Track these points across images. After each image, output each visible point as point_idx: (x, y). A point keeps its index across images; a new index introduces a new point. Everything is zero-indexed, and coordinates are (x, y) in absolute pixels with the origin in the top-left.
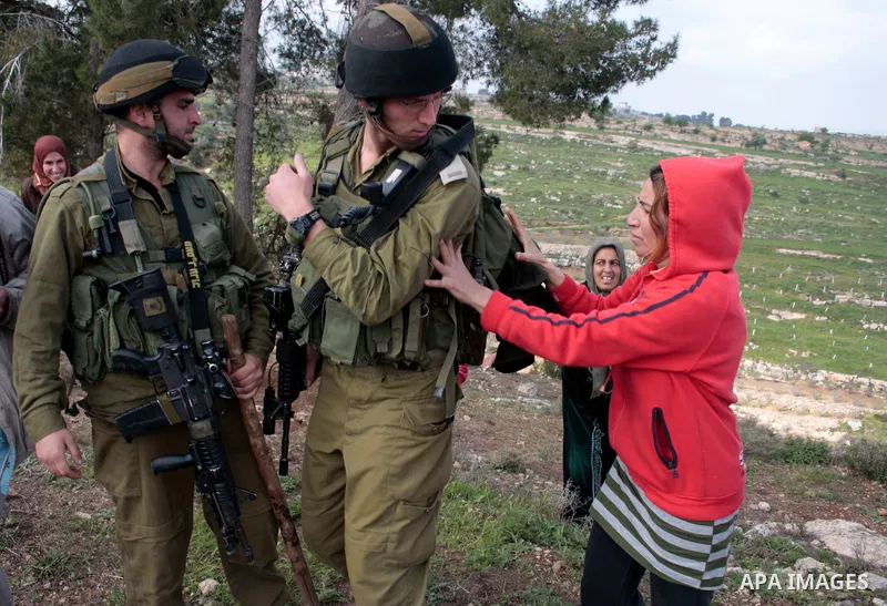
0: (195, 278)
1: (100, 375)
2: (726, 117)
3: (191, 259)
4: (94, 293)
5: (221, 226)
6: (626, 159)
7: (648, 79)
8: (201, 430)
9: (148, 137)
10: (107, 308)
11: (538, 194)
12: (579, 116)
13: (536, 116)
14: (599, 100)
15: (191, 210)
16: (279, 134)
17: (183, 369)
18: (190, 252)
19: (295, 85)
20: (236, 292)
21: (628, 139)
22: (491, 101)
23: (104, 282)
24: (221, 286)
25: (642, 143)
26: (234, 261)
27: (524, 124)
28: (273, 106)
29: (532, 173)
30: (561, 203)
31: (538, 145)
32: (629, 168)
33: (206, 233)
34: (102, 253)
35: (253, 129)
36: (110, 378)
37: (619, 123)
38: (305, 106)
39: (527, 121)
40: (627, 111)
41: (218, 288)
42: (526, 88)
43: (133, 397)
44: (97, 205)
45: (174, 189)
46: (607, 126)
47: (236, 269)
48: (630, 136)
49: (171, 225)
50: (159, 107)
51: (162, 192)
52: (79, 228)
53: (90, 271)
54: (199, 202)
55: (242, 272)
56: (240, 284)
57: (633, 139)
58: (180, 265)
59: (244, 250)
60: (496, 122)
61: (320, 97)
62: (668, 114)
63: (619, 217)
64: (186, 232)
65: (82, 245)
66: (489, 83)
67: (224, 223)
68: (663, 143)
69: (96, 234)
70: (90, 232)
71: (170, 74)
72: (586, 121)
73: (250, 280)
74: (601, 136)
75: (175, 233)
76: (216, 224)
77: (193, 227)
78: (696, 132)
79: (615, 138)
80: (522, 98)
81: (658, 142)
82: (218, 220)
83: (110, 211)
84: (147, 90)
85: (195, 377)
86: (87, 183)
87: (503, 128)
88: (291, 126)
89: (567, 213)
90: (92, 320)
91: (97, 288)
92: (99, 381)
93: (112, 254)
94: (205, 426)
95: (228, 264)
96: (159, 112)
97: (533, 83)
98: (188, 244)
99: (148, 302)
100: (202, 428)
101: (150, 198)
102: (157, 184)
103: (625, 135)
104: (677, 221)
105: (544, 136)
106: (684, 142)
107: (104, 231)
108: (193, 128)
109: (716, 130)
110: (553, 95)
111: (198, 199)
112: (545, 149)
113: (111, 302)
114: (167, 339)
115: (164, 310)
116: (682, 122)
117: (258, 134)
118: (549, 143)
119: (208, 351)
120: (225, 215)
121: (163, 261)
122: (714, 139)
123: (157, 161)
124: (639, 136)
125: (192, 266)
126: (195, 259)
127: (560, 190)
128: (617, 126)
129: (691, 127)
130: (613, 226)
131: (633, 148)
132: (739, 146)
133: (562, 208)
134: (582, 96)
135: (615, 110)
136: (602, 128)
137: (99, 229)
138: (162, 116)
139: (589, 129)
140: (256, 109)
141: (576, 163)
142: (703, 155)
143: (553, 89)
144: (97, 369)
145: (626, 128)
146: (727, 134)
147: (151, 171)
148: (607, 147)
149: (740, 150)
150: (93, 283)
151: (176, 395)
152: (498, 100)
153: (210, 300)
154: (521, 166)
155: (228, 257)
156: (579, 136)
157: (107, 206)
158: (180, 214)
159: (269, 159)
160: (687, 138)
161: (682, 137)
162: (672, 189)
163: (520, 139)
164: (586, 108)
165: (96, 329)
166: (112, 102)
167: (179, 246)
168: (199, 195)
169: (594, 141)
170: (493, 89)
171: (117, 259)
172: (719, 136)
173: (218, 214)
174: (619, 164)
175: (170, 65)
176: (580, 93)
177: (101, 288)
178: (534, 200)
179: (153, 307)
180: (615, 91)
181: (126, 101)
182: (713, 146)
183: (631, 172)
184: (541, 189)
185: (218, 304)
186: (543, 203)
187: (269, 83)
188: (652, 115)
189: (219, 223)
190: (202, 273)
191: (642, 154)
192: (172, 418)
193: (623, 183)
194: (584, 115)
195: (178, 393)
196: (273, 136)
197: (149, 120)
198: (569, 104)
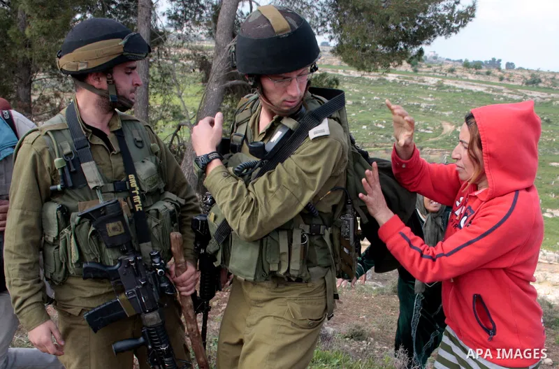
0: (138, 203)
1: (64, 279)
2: (510, 62)
3: (134, 189)
4: (60, 217)
5: (156, 163)
6: (435, 95)
7: (453, 34)
8: (152, 320)
9: (102, 96)
10: (70, 229)
11: (368, 123)
12: (401, 64)
13: (367, 63)
14: (415, 50)
15: (133, 150)
16: (169, 79)
17: (137, 274)
18: (133, 183)
19: (181, 41)
20: (168, 214)
21: (436, 79)
22: (332, 52)
23: (67, 208)
24: (157, 210)
25: (447, 83)
26: (166, 189)
27: (359, 70)
28: (164, 57)
29: (364, 107)
30: (385, 129)
31: (368, 85)
32: (437, 102)
33: (145, 168)
34: (65, 187)
35: (148, 76)
36: (72, 281)
37: (429, 67)
38: (188, 57)
39: (361, 67)
40: (435, 58)
41: (154, 211)
42: (359, 42)
43: (89, 295)
44: (60, 149)
45: (120, 134)
46: (420, 69)
47: (169, 195)
48: (437, 77)
49: (118, 163)
50: (111, 74)
51: (111, 136)
52: (47, 169)
53: (57, 199)
54: (139, 144)
55: (174, 197)
56: (171, 208)
57: (440, 79)
58: (125, 194)
59: (174, 179)
60: (335, 67)
61: (200, 50)
62: (466, 60)
63: (430, 140)
64: (130, 168)
65: (49, 181)
66: (331, 38)
67: (159, 160)
68: (463, 82)
69: (60, 173)
70: (55, 171)
71: (122, 50)
72: (405, 66)
73: (180, 204)
74: (415, 78)
75: (121, 169)
76: (152, 161)
77: (135, 164)
78: (488, 73)
79: (426, 79)
80: (357, 49)
81: (460, 82)
82: (154, 158)
83: (70, 154)
84: (104, 62)
85: (146, 280)
86: (52, 131)
87: (340, 72)
88: (178, 73)
89: (390, 137)
90: (58, 236)
91: (62, 212)
92: (63, 283)
93: (73, 187)
94: (155, 316)
95: (162, 191)
96: (112, 78)
97: (365, 38)
98: (131, 177)
99: (110, 226)
100: (152, 318)
101: (102, 143)
102: (107, 132)
103: (433, 76)
104: (489, 154)
105: (372, 78)
106: (479, 82)
107: (66, 170)
108: (136, 88)
109: (503, 72)
110: (380, 47)
111: (138, 142)
112: (373, 88)
113: (72, 225)
114: (124, 253)
115: (123, 231)
116: (477, 66)
117: (153, 80)
118: (376, 83)
119: (156, 260)
120: (159, 154)
121: (112, 192)
122: (501, 79)
123: (107, 113)
124: (445, 77)
125: (135, 194)
126: (138, 188)
127: (384, 119)
128: (427, 70)
129: (484, 70)
130: (425, 147)
131: (440, 86)
132: (520, 84)
133: (386, 133)
134: (402, 47)
135: (426, 57)
136: (416, 71)
137: (63, 169)
138: (114, 82)
139: (407, 72)
140: (151, 60)
141: (395, 98)
142: (493, 91)
143: (380, 43)
144: (61, 274)
145: (435, 71)
146: (511, 75)
147: (102, 121)
148: (420, 86)
149: (521, 87)
150: (59, 209)
151: (132, 294)
152: (338, 51)
153: (149, 221)
154: (355, 101)
155: (162, 185)
156: (399, 77)
157: (68, 150)
158: (125, 153)
159: (161, 99)
160: (482, 78)
161: (477, 78)
162: (483, 131)
163: (353, 80)
164: (407, 57)
165: (61, 244)
166: (75, 70)
167: (124, 179)
168: (138, 138)
169: (410, 81)
170: (334, 43)
171: (77, 191)
172: (505, 77)
173: (153, 153)
174: (429, 99)
175: (122, 42)
176: (401, 45)
177: (65, 213)
178: (364, 127)
179: (114, 229)
180: (428, 44)
181: (86, 70)
182: (500, 85)
183: (439, 105)
184: (370, 119)
185: (154, 224)
186: (372, 130)
187: (160, 40)
188: (454, 61)
189: (154, 160)
190: (143, 199)
191: (447, 90)
192: (129, 311)
193: (433, 113)
194: (405, 63)
195: (133, 293)
196: (164, 81)
197: (103, 84)
198: (393, 54)
